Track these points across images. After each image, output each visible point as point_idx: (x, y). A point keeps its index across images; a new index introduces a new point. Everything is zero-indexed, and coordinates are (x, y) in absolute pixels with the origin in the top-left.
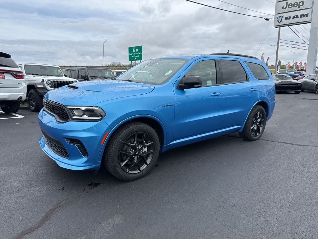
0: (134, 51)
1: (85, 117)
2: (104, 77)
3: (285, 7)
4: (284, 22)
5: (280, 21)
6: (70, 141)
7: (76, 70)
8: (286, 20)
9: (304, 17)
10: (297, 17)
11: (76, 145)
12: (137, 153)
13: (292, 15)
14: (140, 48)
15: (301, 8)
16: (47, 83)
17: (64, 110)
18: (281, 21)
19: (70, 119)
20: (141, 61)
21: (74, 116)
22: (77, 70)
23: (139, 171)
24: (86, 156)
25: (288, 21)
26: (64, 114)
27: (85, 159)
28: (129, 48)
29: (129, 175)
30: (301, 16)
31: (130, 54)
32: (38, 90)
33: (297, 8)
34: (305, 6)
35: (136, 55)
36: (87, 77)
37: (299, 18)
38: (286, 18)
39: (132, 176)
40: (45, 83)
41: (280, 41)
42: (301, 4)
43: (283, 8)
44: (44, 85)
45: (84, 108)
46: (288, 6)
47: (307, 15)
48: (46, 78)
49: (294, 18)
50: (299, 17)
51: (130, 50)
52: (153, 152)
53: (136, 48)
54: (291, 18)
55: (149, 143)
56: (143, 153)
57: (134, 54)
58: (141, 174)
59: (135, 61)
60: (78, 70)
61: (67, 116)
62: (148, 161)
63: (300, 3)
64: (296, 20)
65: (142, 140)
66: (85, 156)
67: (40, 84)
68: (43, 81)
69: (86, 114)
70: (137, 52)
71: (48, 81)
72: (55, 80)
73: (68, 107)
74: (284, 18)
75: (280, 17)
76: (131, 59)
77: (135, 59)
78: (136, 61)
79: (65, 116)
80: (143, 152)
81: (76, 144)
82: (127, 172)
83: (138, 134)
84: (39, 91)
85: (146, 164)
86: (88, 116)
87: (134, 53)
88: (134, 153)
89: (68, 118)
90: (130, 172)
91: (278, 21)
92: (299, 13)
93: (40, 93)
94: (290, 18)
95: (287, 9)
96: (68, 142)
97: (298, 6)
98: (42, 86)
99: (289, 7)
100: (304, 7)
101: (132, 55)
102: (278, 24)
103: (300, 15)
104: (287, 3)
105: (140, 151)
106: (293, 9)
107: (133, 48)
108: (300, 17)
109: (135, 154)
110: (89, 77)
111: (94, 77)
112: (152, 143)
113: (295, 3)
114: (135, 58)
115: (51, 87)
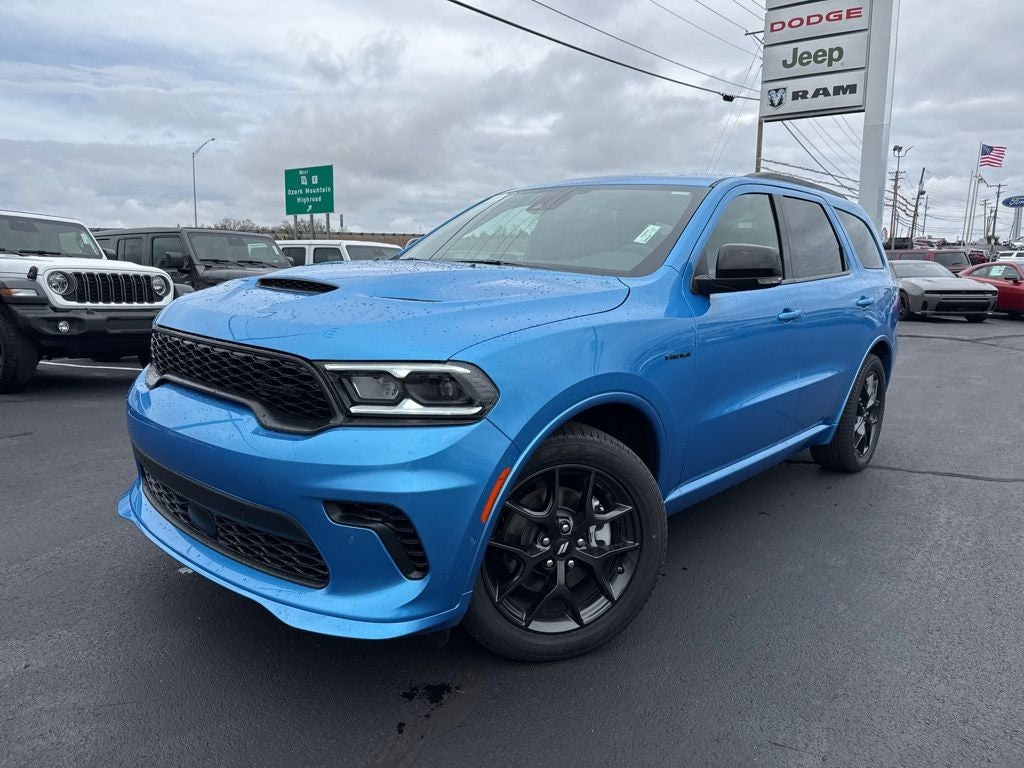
0: (304, 182)
1: (410, 407)
2: (251, 262)
3: (789, 62)
4: (790, 106)
5: (776, 102)
6: (341, 514)
7: (144, 236)
8: (793, 99)
9: (844, 93)
10: (826, 92)
11: (371, 530)
12: (563, 548)
13: (810, 85)
14: (325, 174)
15: (836, 66)
16: (50, 283)
17: (311, 378)
18: (780, 103)
19: (340, 418)
20: (331, 214)
21: (354, 404)
22: (146, 240)
23: (575, 626)
24: (415, 574)
25: (801, 105)
26: (305, 397)
27: (410, 588)
28: (288, 173)
29: (531, 640)
30: (838, 90)
31: (290, 192)
32: (15, 308)
33: (824, 67)
34: (847, 61)
35: (310, 195)
36: (186, 263)
37: (829, 95)
38: (795, 96)
39: (542, 642)
40: (42, 280)
41: (763, 163)
42: (836, 55)
43: (785, 63)
44: (38, 289)
45: (401, 372)
46: (799, 59)
47: (852, 89)
48: (46, 264)
49: (816, 94)
50: (831, 91)
51: (292, 177)
52: (635, 548)
53: (312, 171)
54: (809, 95)
55: (615, 508)
56: (590, 550)
57: (304, 191)
58: (583, 635)
59: (308, 215)
60: (151, 236)
61: (327, 404)
62: (617, 588)
63: (831, 51)
64: (822, 102)
65: (584, 498)
66: (410, 573)
67: (21, 286)
68: (33, 273)
69: (412, 393)
70: (315, 186)
71: (52, 274)
72: (83, 272)
73: (329, 367)
74: (789, 95)
75: (777, 90)
76: (293, 207)
77: (310, 207)
78: (312, 217)
79: (309, 407)
80: (594, 544)
81: (370, 525)
82: (520, 627)
83: (561, 470)
84: (20, 310)
85: (609, 597)
86: (422, 401)
87: (304, 187)
88: (548, 548)
89: (330, 414)
90: (536, 626)
91: (772, 101)
92: (830, 82)
93: (26, 320)
94: (804, 94)
95: (798, 69)
96: (333, 520)
97: (827, 61)
98: (31, 294)
99: (802, 64)
100: (842, 64)
101: (299, 195)
102: (772, 111)
103: (835, 88)
104: (795, 50)
105: (573, 544)
106: (813, 67)
107: (301, 172)
108: (834, 94)
109: (553, 554)
110: (196, 262)
111: (215, 261)
112: (630, 512)
113: (819, 51)
114: (308, 204)
115: (66, 297)
